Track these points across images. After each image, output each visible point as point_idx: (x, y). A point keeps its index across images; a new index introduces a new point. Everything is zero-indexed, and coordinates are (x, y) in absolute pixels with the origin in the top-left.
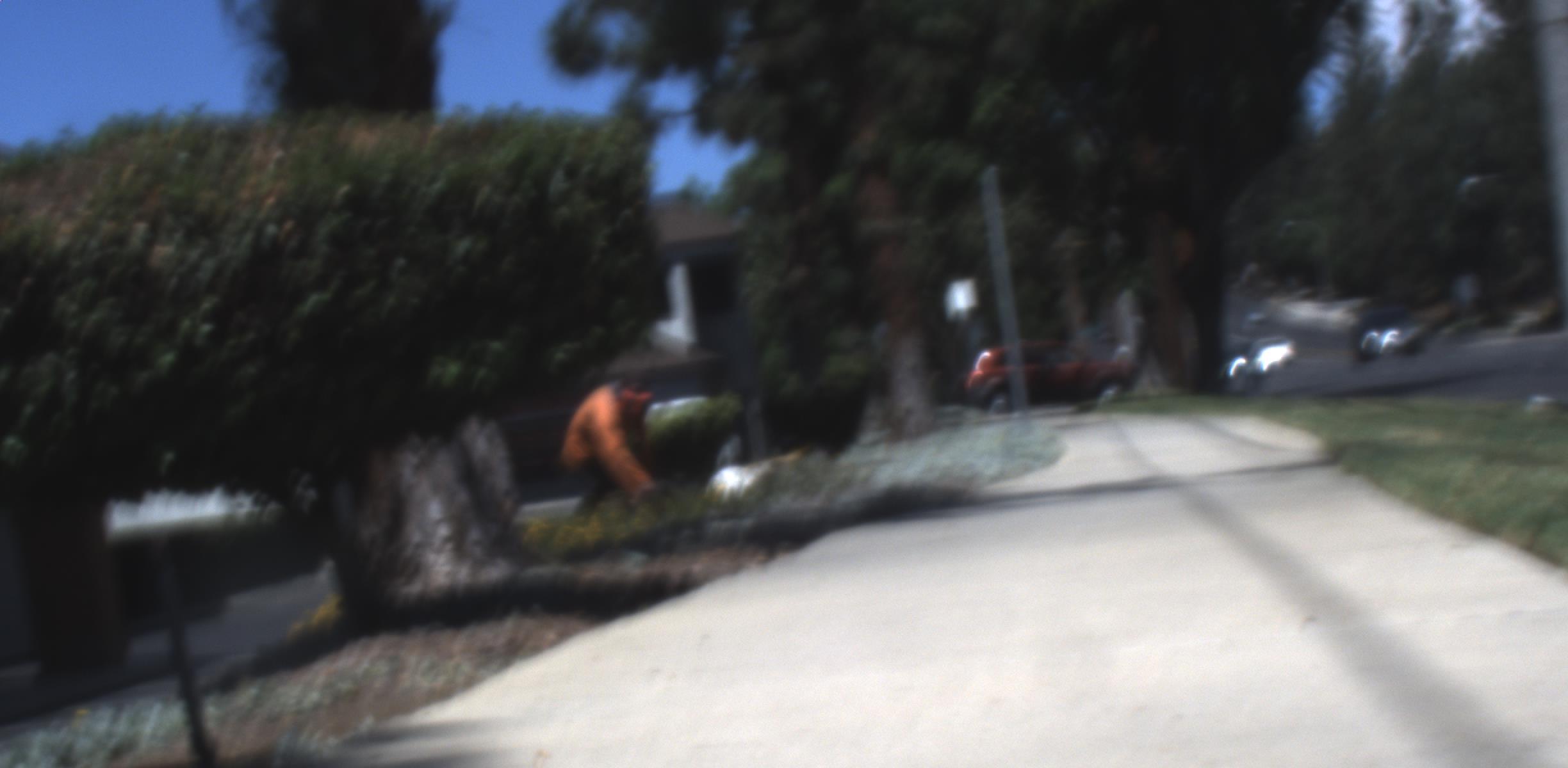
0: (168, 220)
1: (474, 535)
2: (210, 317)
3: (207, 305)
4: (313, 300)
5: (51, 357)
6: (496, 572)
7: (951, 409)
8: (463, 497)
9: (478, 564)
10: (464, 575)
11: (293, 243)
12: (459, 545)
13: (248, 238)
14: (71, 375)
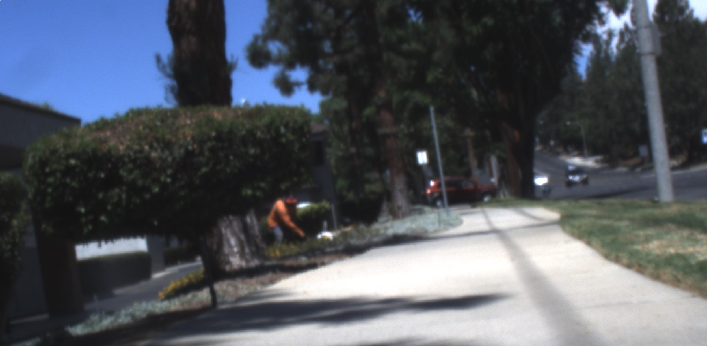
0: (155, 145)
1: (247, 250)
2: (171, 176)
3: (169, 172)
4: (204, 170)
5: (117, 190)
6: (255, 263)
7: (417, 207)
8: (243, 237)
9: (247, 261)
10: (244, 264)
11: (197, 152)
12: (242, 254)
13: (182, 151)
14: (124, 196)
